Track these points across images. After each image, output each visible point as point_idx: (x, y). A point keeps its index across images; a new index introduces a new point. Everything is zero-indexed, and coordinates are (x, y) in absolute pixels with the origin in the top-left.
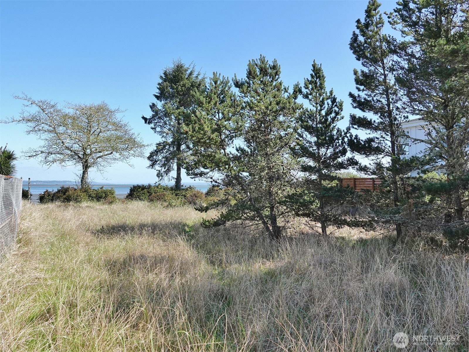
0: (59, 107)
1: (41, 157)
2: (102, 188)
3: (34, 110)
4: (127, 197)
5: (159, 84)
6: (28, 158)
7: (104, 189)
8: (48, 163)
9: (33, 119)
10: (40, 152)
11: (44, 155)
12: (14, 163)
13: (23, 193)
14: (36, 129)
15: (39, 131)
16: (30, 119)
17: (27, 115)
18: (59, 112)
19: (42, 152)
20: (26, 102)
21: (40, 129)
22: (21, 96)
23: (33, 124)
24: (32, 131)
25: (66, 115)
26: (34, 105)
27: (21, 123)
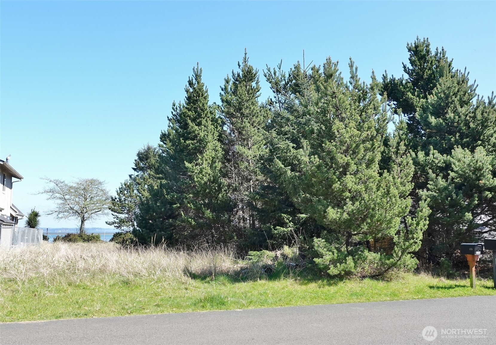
0: (66, 182)
1: (55, 215)
2: (92, 234)
3: (52, 185)
4: (110, 240)
5: (136, 160)
6: (47, 215)
7: (94, 235)
8: (58, 219)
9: (52, 191)
10: (54, 212)
11: (57, 213)
12: (38, 218)
13: (43, 237)
14: (52, 197)
15: (54, 198)
16: (48, 191)
17: (47, 188)
18: (66, 185)
19: (55, 212)
20: (47, 181)
21: (55, 196)
22: (44, 177)
23: (51, 194)
24: (50, 198)
25: (71, 187)
26: (51, 183)
27: (43, 194)
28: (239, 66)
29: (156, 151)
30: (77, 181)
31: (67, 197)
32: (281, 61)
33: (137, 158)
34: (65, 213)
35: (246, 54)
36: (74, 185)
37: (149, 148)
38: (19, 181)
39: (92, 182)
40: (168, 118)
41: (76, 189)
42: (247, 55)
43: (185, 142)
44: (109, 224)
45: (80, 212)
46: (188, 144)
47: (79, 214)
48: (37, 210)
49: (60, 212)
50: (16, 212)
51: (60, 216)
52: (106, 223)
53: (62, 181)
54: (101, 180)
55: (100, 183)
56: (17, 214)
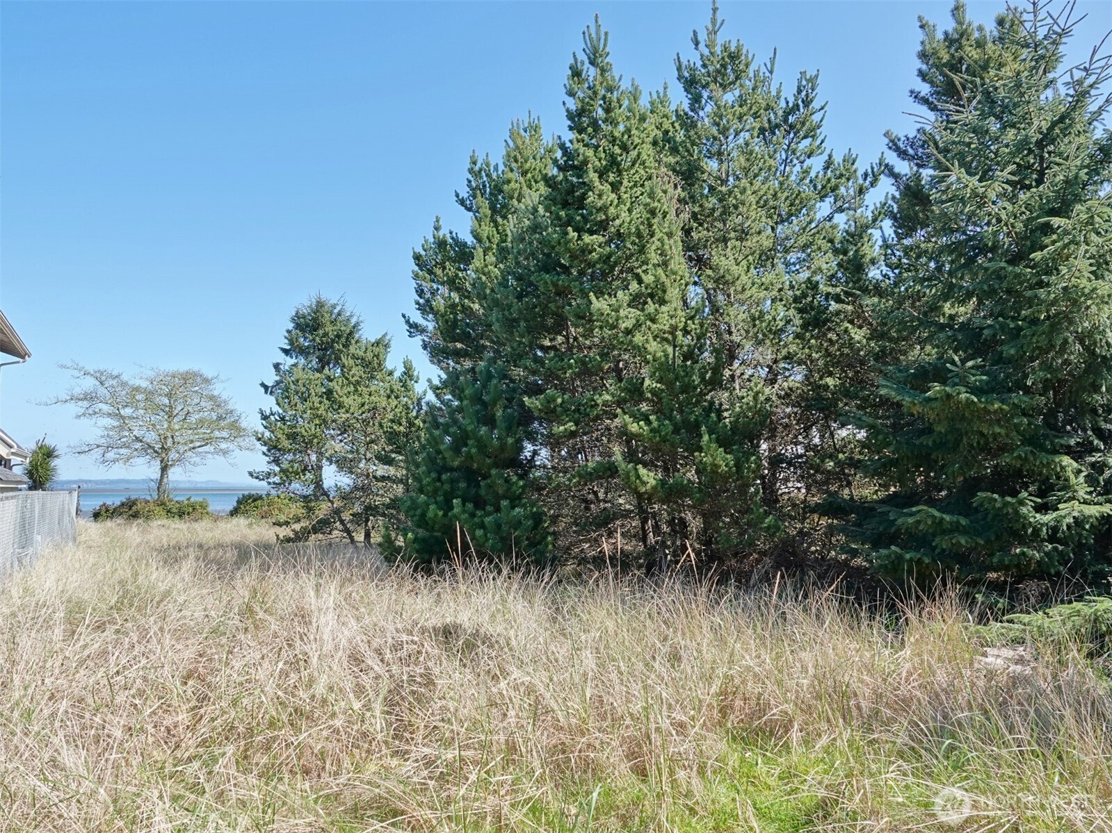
0: (125, 378)
1: (96, 454)
2: (189, 499)
3: (89, 384)
4: (231, 512)
5: (289, 332)
6: (77, 455)
7: (191, 501)
8: (106, 464)
9: (89, 397)
10: (95, 447)
11: (100, 450)
12: (55, 463)
14: (90, 411)
15: (95, 413)
16: (82, 396)
17: (77, 391)
18: (124, 384)
19: (98, 446)
20: (76, 373)
21: (97, 410)
22: (69, 364)
23: (86, 404)
24: (84, 414)
25: (137, 389)
26: (88, 377)
27: (67, 404)
28: (697, 44)
29: (336, 311)
30: (151, 374)
31: (127, 412)
32: (775, 53)
33: (291, 326)
34: (122, 451)
35: (715, 10)
36: (144, 384)
37: (320, 304)
38: (18, 362)
39: (188, 378)
40: (457, 195)
41: (150, 395)
42: (718, 13)
43: (580, 238)
44: (257, 478)
45: (157, 447)
46: (588, 244)
47: (156, 452)
48: (50, 442)
49: (109, 447)
50: (11, 447)
51: (111, 455)
52: (251, 474)
53: (115, 373)
54: (209, 374)
55: (207, 381)
56: (13, 450)
